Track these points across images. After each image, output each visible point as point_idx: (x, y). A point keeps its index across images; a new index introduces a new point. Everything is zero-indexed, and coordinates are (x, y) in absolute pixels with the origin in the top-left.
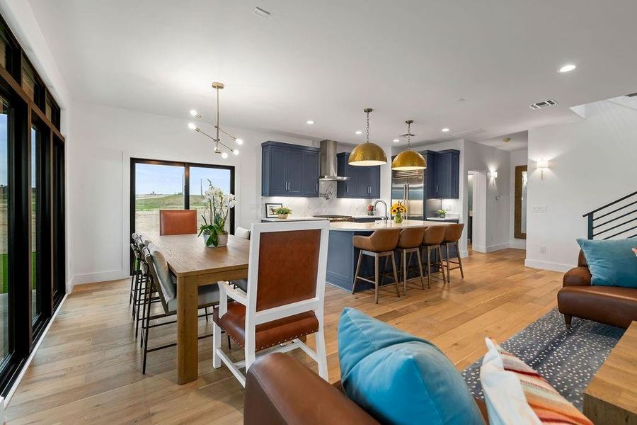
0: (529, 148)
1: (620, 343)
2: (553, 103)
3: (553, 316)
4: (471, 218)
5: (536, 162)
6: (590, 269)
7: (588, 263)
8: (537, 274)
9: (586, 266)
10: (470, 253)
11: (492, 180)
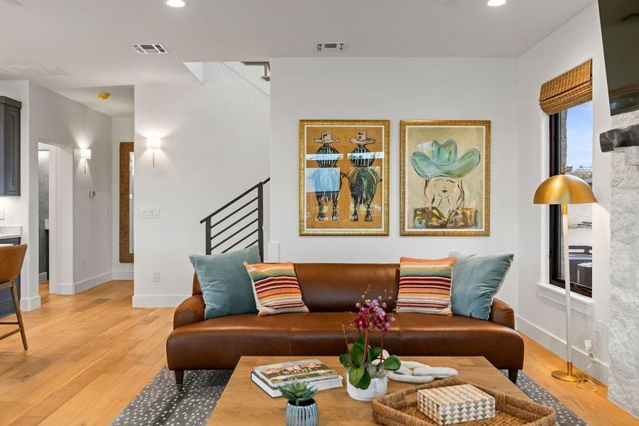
0: (135, 114)
1: (227, 390)
2: (162, 51)
3: (162, 377)
4: (47, 231)
5: (146, 138)
6: (204, 296)
7: (202, 289)
8: (148, 316)
9: (201, 293)
10: (45, 300)
11: (83, 163)
